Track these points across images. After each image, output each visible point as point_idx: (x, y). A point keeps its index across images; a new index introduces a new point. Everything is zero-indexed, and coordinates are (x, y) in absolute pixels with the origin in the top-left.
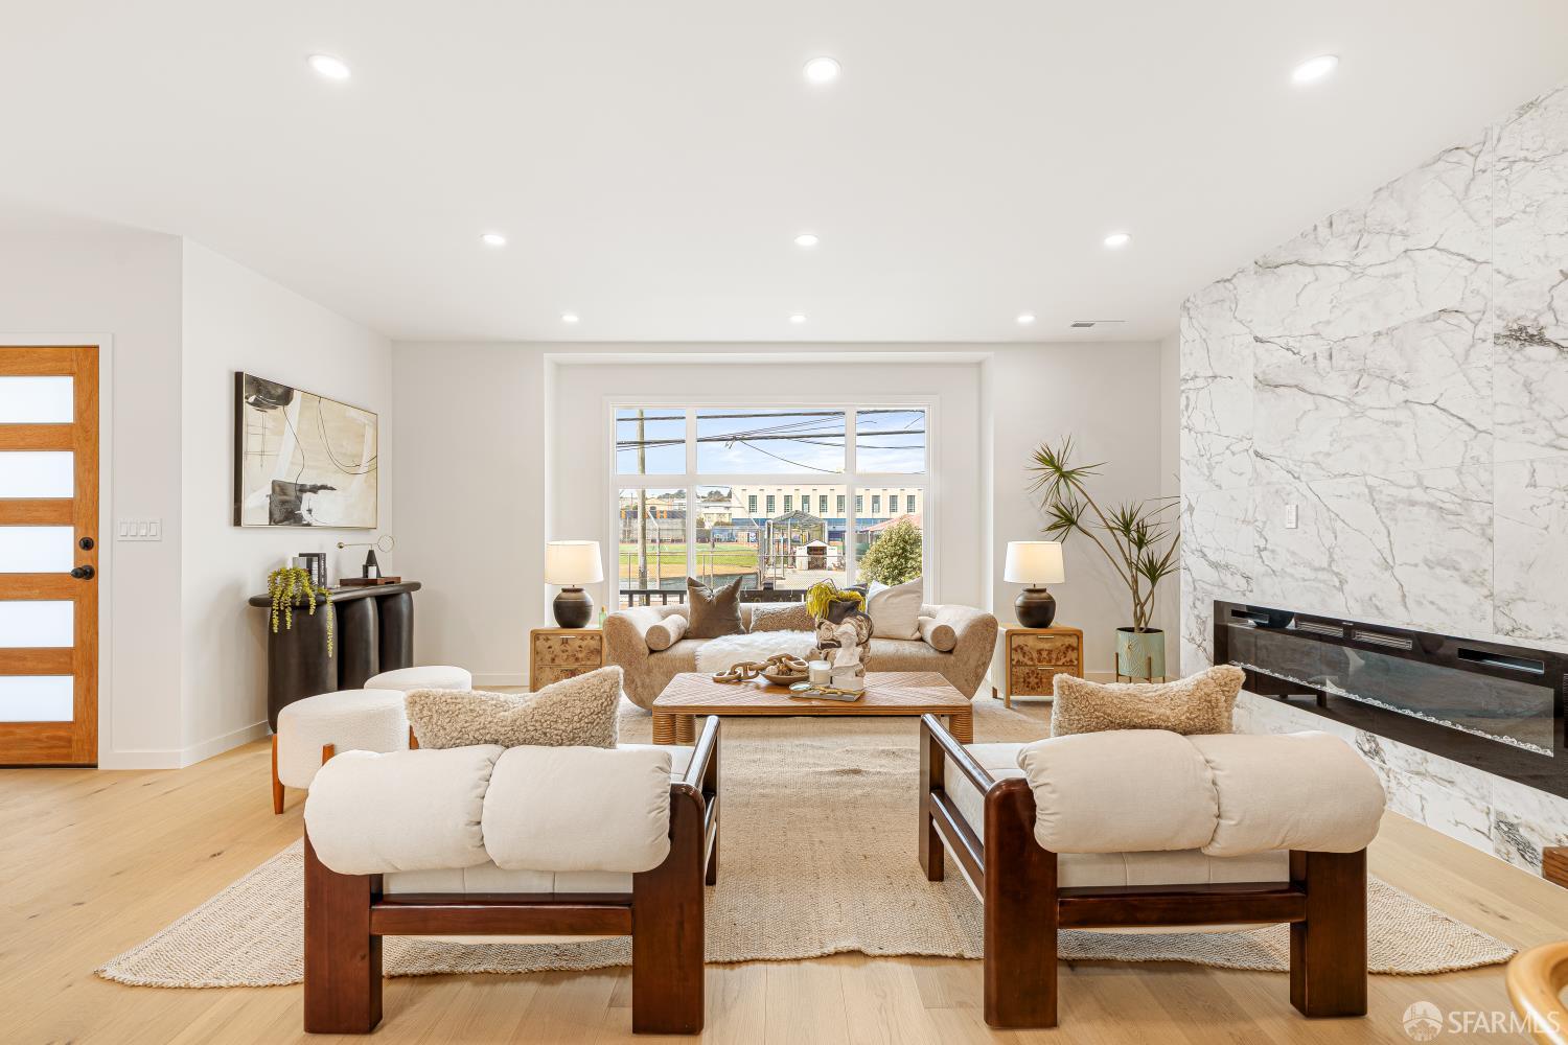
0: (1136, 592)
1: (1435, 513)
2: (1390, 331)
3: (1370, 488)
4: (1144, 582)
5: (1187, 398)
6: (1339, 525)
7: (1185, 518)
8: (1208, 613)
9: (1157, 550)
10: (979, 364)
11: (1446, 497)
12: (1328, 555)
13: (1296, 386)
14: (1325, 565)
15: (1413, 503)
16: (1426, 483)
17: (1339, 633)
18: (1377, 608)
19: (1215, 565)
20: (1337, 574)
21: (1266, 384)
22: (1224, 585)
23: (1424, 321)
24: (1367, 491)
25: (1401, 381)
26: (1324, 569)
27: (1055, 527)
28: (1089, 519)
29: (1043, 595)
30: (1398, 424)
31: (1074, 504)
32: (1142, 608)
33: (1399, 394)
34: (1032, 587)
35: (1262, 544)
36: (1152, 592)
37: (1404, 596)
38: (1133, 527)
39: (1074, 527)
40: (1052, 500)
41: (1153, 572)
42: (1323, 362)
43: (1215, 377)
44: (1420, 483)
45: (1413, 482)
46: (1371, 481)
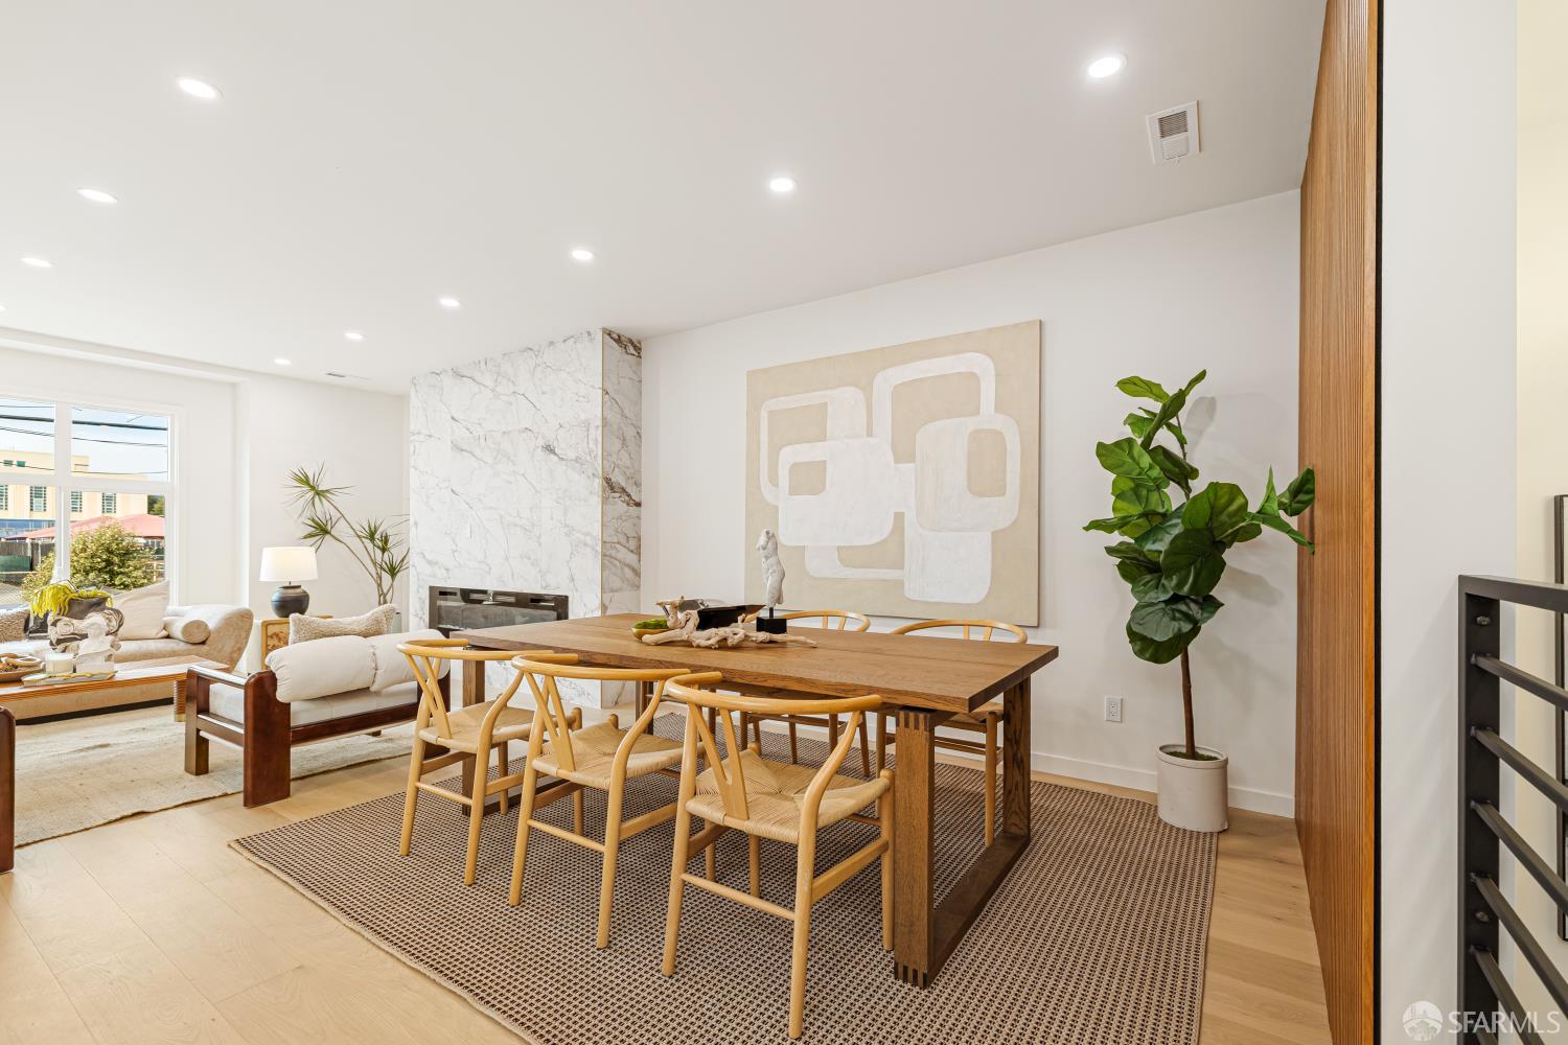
0: (380, 585)
1: (523, 530)
2: (509, 432)
4: (386, 577)
5: (415, 447)
6: (488, 537)
7: (413, 530)
8: (426, 595)
9: (396, 554)
10: (234, 385)
11: (526, 522)
13: (471, 453)
15: (516, 525)
16: (520, 515)
19: (430, 563)
20: (487, 564)
21: (458, 448)
22: (435, 576)
23: (519, 432)
24: (500, 518)
25: (512, 460)
26: (483, 563)
27: (311, 536)
28: (340, 529)
29: (298, 590)
30: (510, 483)
31: (328, 517)
32: (384, 597)
33: (511, 467)
34: (288, 585)
35: (454, 547)
36: (392, 585)
37: (513, 575)
38: (377, 536)
39: (328, 536)
40: (307, 513)
41: (393, 571)
42: (482, 440)
43: (430, 436)
44: (518, 515)
45: (516, 514)
46: (501, 513)
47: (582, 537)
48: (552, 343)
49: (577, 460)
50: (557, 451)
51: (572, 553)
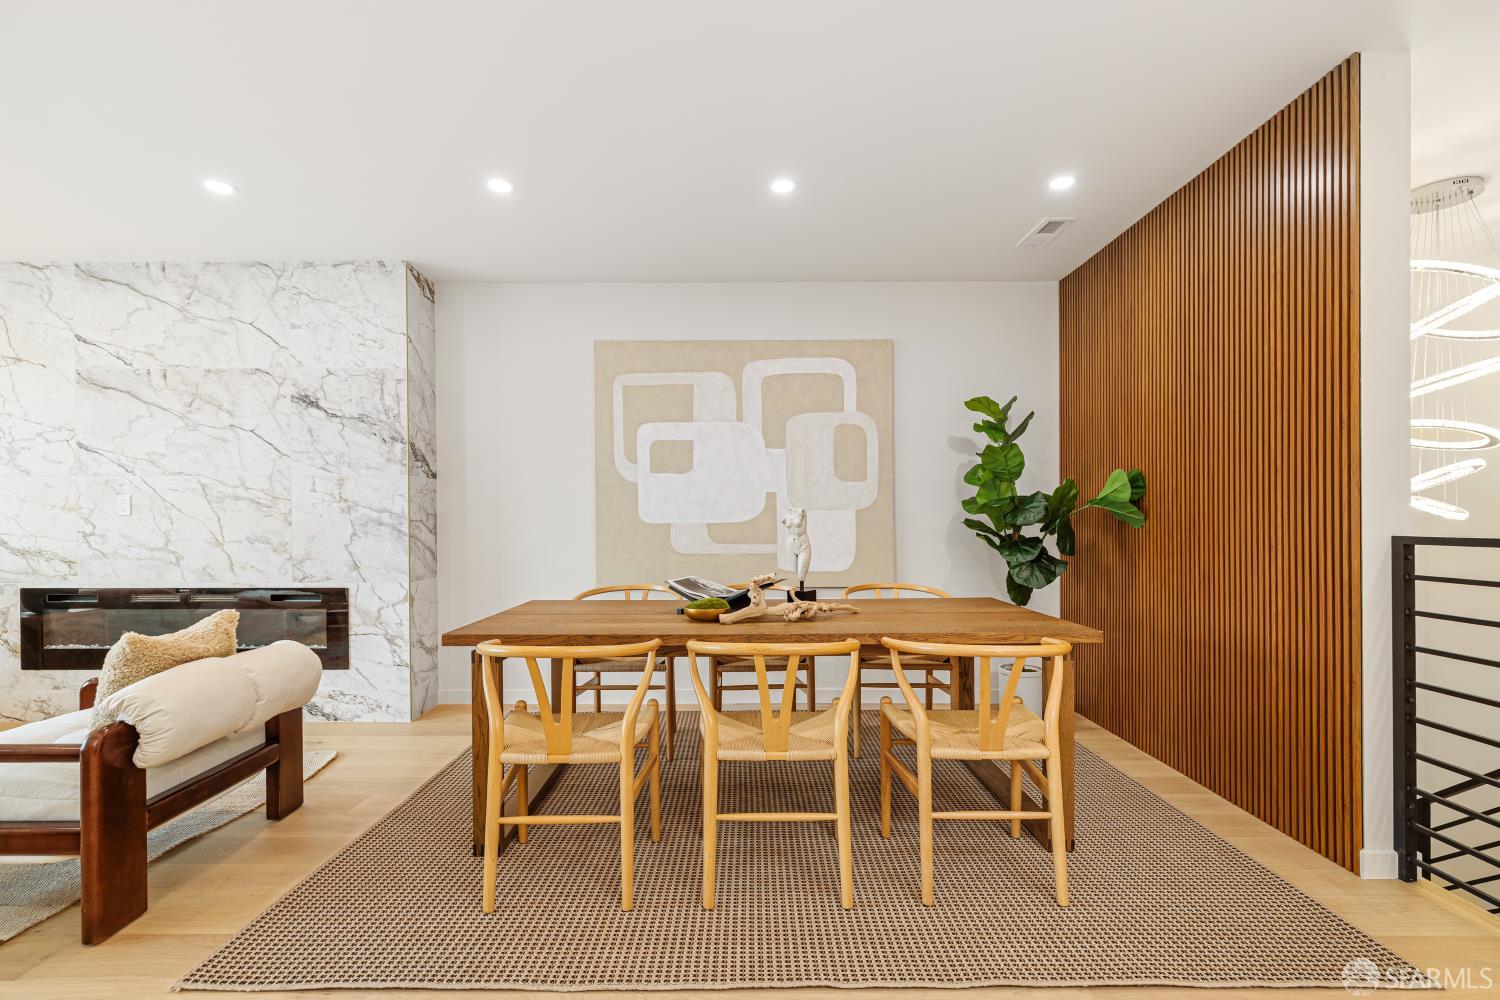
1: (254, 506)
2: (218, 372)
3: (204, 487)
6: (174, 513)
8: (14, 600)
11: (261, 495)
12: (164, 536)
13: (129, 392)
14: (161, 544)
15: (237, 499)
16: (247, 485)
17: (176, 599)
18: (210, 575)
19: (22, 553)
20: (173, 552)
21: (91, 383)
22: (34, 571)
23: (244, 372)
24: (200, 488)
25: (229, 412)
26: (159, 549)
30: (225, 441)
33: (226, 420)
35: (88, 529)
37: (232, 564)
42: (157, 379)
44: (243, 485)
45: (238, 483)
46: (204, 480)
47: (374, 515)
48: (309, 265)
49: (361, 419)
50: (322, 403)
51: (354, 534)
